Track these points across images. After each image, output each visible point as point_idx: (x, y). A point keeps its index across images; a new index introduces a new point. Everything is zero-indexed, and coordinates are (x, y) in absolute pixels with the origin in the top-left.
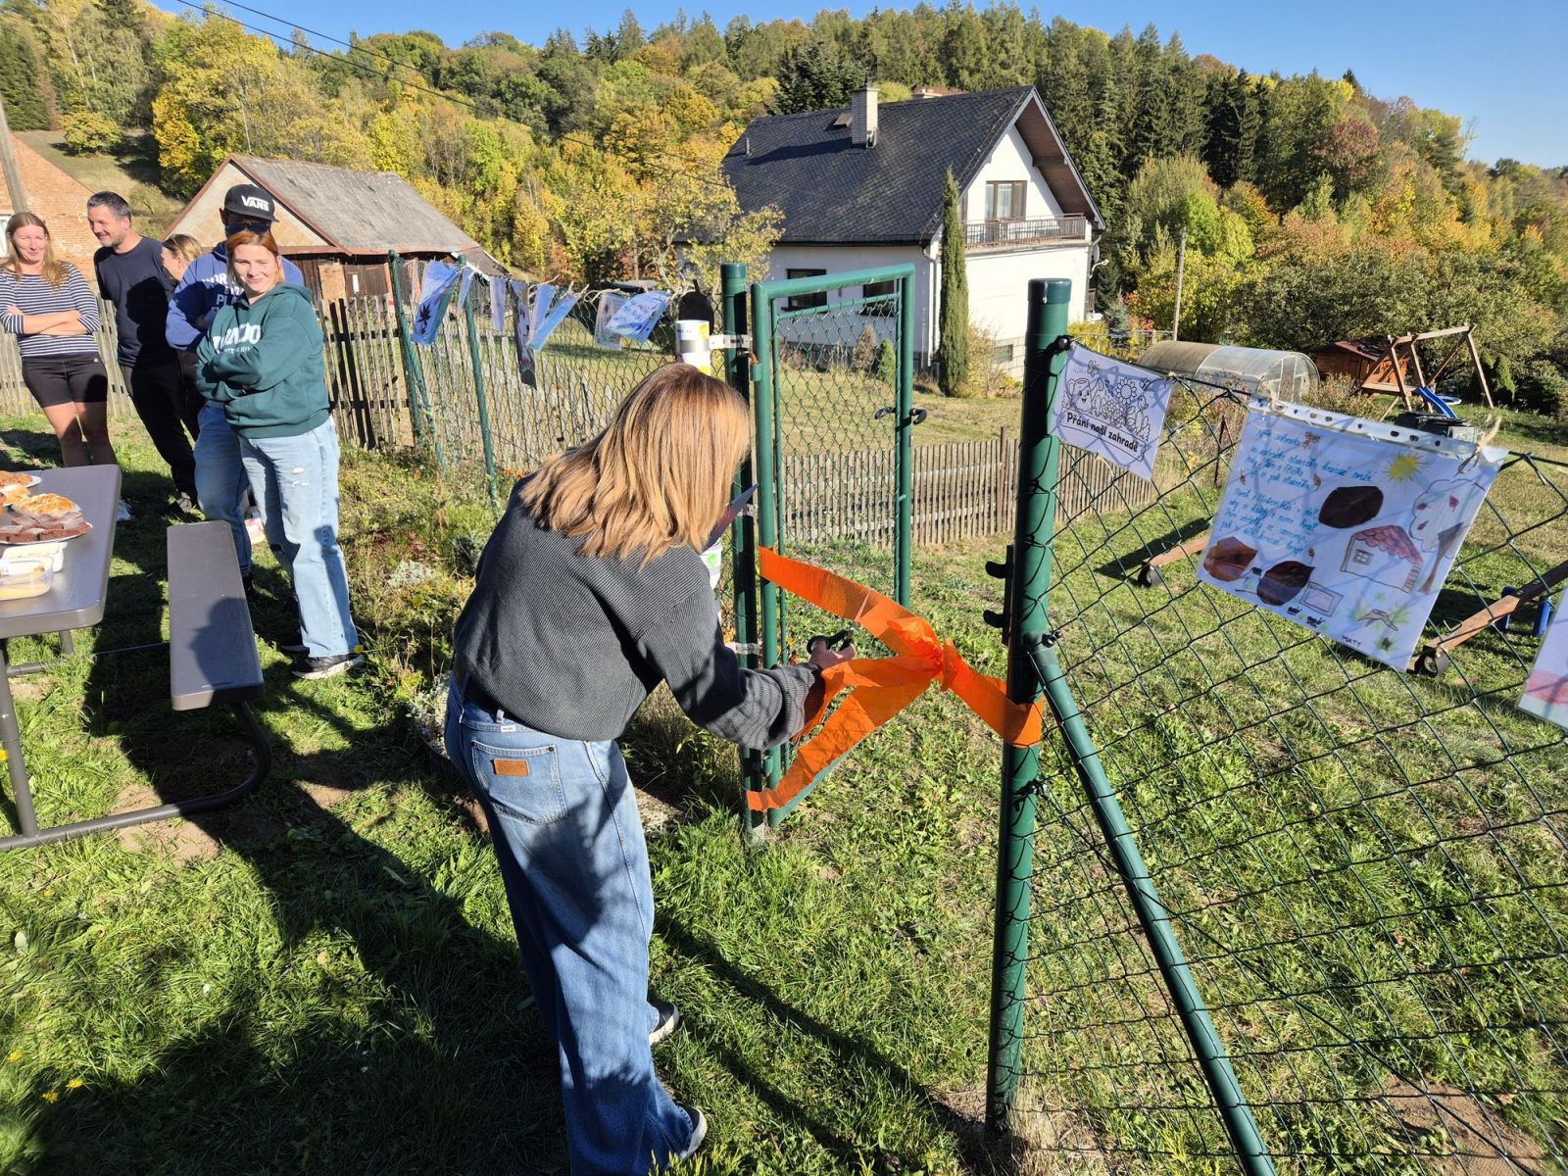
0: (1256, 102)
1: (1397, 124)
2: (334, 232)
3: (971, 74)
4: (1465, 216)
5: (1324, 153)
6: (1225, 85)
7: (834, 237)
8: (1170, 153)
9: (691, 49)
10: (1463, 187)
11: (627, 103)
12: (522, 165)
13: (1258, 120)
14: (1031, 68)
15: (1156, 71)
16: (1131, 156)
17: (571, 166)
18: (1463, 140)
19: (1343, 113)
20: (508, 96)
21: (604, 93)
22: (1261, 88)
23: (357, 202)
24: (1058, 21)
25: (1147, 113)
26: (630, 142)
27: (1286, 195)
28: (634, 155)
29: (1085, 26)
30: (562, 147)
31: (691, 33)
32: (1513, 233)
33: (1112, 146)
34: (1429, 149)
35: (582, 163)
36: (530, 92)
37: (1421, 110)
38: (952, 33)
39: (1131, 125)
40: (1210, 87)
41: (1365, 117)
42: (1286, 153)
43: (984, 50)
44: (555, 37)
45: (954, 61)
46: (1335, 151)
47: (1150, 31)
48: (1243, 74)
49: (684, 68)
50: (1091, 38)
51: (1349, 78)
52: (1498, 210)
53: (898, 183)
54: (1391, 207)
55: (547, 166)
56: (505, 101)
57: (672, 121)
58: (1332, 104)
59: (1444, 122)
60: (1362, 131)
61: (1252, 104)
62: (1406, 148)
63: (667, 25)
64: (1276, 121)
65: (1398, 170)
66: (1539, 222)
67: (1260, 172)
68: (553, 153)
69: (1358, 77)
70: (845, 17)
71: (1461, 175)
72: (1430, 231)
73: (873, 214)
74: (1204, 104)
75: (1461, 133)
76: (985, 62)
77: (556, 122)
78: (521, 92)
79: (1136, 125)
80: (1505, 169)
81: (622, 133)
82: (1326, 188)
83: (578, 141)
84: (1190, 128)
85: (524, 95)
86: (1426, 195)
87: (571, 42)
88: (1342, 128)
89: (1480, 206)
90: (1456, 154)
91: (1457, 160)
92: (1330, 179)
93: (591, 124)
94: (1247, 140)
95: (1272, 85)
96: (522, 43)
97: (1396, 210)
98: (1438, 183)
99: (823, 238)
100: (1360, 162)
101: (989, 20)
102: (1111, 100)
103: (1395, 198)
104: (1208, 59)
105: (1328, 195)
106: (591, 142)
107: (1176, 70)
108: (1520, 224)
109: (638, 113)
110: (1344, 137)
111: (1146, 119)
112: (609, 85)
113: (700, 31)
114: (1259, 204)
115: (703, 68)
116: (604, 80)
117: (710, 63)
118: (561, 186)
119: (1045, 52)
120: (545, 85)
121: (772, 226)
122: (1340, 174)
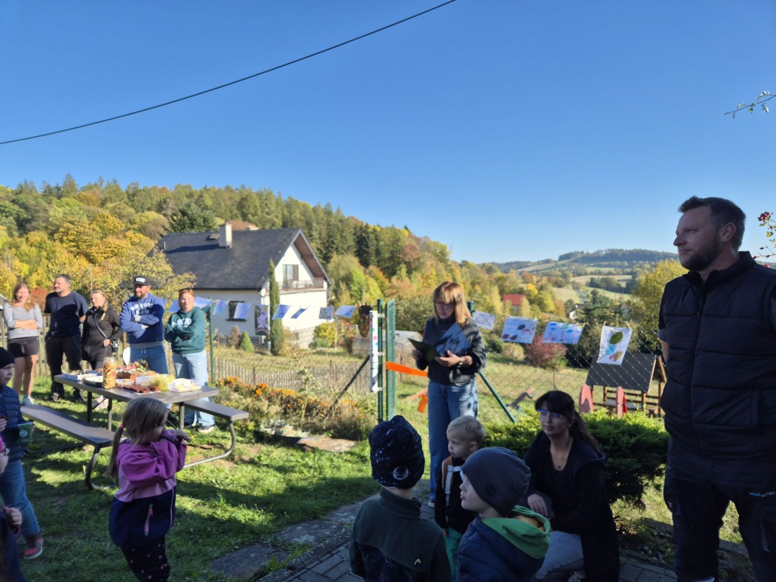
1: (426, 246)
3: (253, 215)
5: (401, 256)
6: (361, 228)
8: (342, 253)
9: (107, 196)
10: (452, 270)
11: (70, 218)
13: (375, 242)
14: (280, 216)
15: (333, 221)
16: (326, 254)
17: (33, 248)
18: (449, 253)
19: (405, 242)
21: (56, 212)
22: (375, 230)
24: (289, 198)
25: (331, 237)
26: (71, 238)
27: (390, 272)
28: (73, 244)
29: (301, 201)
30: (27, 239)
31: (106, 188)
32: (471, 287)
33: (318, 249)
34: (438, 256)
35: (40, 247)
36: (7, 210)
37: (432, 241)
38: (243, 199)
39: (325, 241)
40: (355, 228)
41: (414, 243)
42: (387, 255)
43: (258, 207)
45: (245, 210)
46: (405, 255)
47: (328, 205)
48: (367, 225)
49: (103, 204)
50: (304, 205)
51: (406, 228)
52: (465, 279)
53: (244, 263)
54: (428, 277)
55: (17, 248)
57: (97, 228)
58: (401, 238)
59: (442, 246)
60: (413, 248)
61: (372, 236)
62: (430, 255)
63: (92, 183)
64: (382, 243)
65: (428, 263)
66: (479, 284)
67: (378, 262)
68: (21, 242)
69: (409, 228)
70: (190, 188)
71: (450, 266)
74: (353, 235)
75: (448, 250)
76: (259, 212)
77: (23, 226)
79: (327, 241)
80: (464, 264)
81: (66, 233)
82: (404, 270)
83: (36, 236)
84: (350, 244)
86: (440, 273)
87: (34, 187)
88: (406, 247)
90: (447, 258)
91: (448, 260)
92: (405, 266)
93: (46, 228)
94: (372, 250)
95: (378, 229)
97: (430, 278)
98: (443, 269)
100: (415, 260)
101: (260, 195)
102: (316, 231)
103: (428, 273)
104: (353, 218)
105: (405, 272)
106: (46, 238)
107: (341, 221)
108: (473, 284)
109: (76, 224)
110: (407, 250)
111: (331, 239)
112: (58, 209)
113: (112, 187)
114: (380, 274)
115: (114, 204)
116: (55, 207)
117: (118, 203)
118: (26, 258)
119: (285, 210)
120: (16, 207)
121: (189, 281)
122: (408, 264)
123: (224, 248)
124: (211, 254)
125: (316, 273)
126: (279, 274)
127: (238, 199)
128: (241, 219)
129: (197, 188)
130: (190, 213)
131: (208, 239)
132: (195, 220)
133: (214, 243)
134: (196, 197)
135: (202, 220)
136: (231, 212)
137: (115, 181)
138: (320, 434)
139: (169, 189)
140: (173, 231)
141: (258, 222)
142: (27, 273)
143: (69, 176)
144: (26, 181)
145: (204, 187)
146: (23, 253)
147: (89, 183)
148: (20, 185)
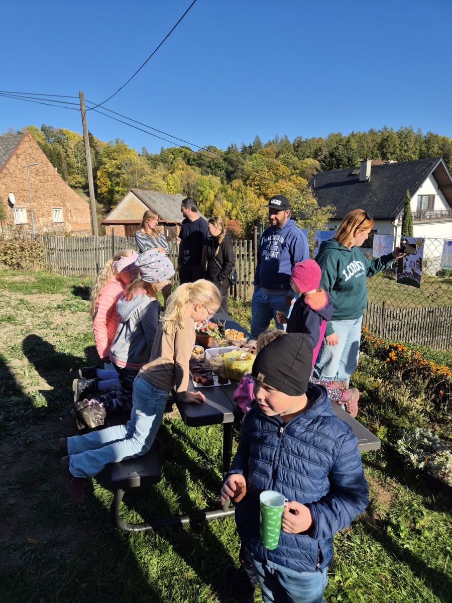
2: (162, 214)
3: (391, 155)
9: (280, 149)
11: (256, 169)
12: (217, 191)
14: (418, 152)
17: (234, 191)
20: (213, 167)
21: (248, 165)
23: (169, 204)
24: (429, 133)
26: (256, 183)
28: (257, 187)
29: (441, 135)
30: (231, 185)
31: (280, 143)
35: (238, 190)
36: (221, 166)
38: (384, 140)
43: (397, 145)
44: (230, 146)
45: (385, 150)
49: (277, 156)
50: (444, 138)
53: (380, 195)
55: (226, 191)
56: (212, 169)
57: (273, 175)
63: (271, 141)
68: (228, 187)
70: (341, 135)
76: (398, 150)
77: (229, 176)
78: (217, 166)
81: (253, 180)
83: (237, 183)
85: (219, 167)
87: (236, 148)
93: (242, 176)
96: (219, 149)
101: (400, 135)
106: (242, 184)
109: (260, 172)
112: (250, 162)
113: (284, 142)
115: (284, 155)
116: (248, 161)
117: (287, 154)
118: (230, 198)
119: (424, 146)
120: (226, 163)
121: (331, 213)
123: (364, 182)
126: (414, 204)
130: (337, 154)
131: (350, 175)
132: (341, 160)
133: (355, 178)
134: (344, 142)
135: (347, 160)
136: (373, 152)
137: (286, 137)
139: (324, 139)
140: (323, 171)
142: (231, 209)
143: (257, 137)
144: (232, 144)
145: (351, 133)
146: (229, 195)
148: (229, 148)
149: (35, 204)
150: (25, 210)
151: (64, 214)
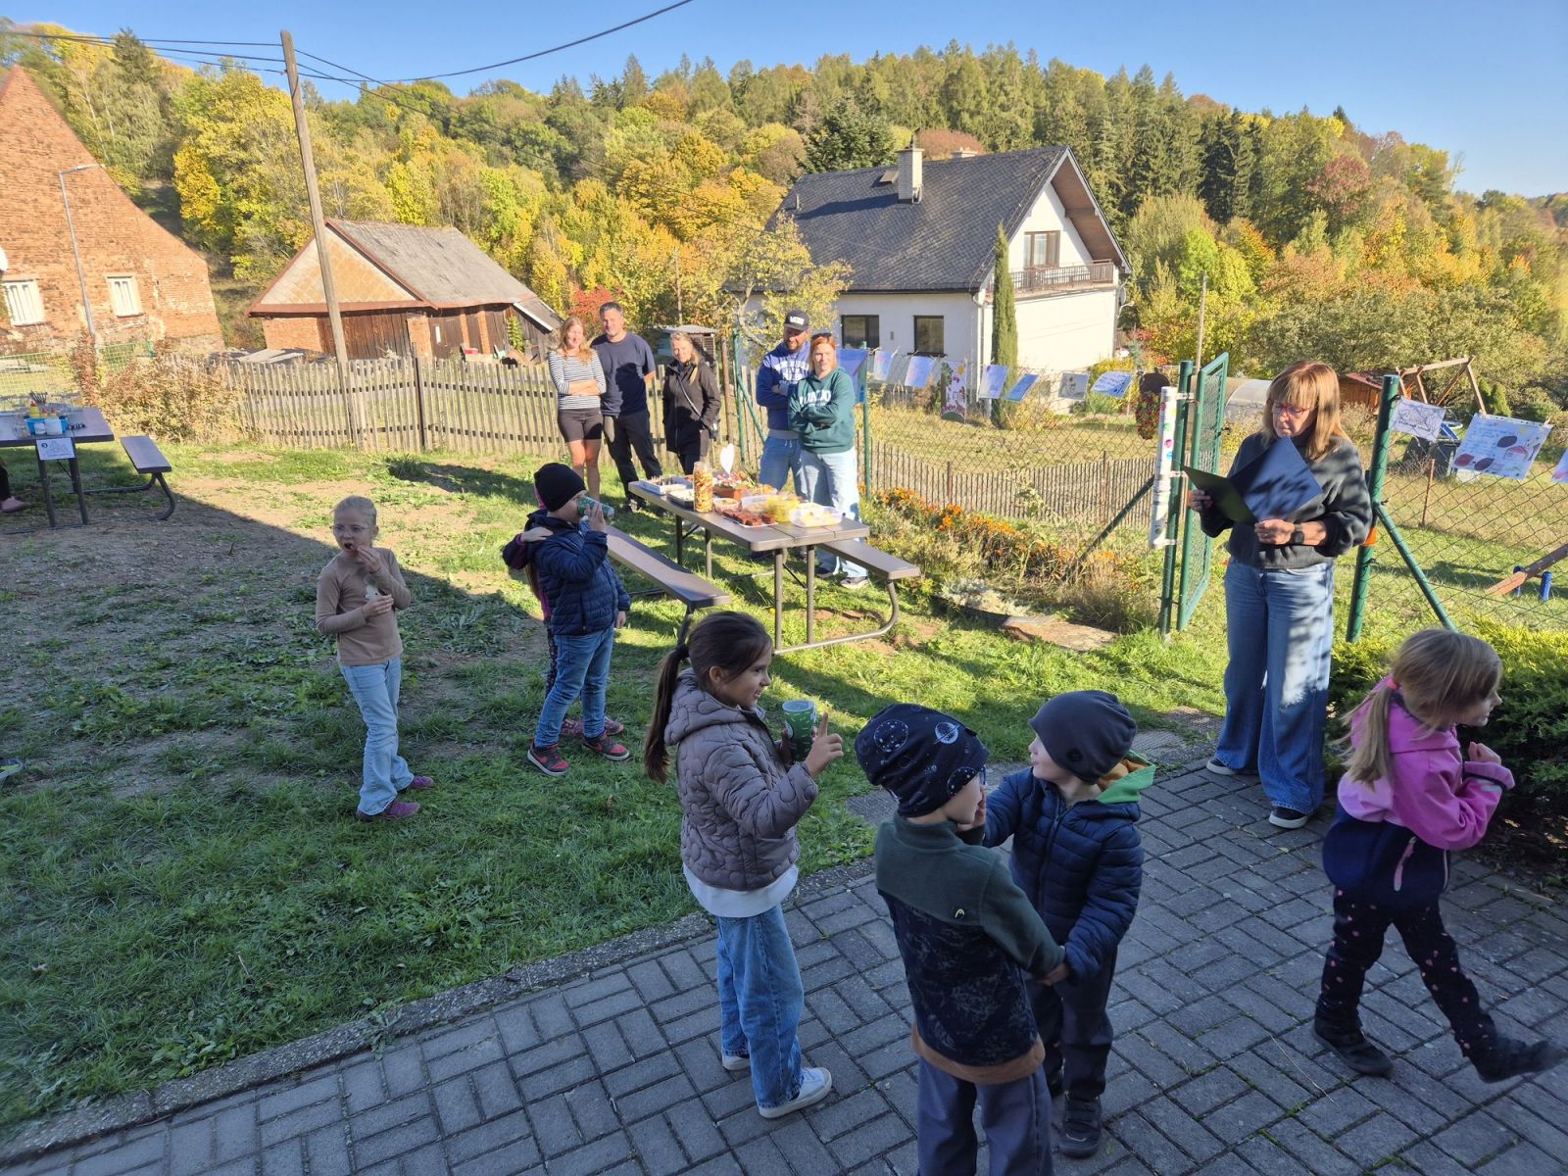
0: (1250, 140)
1: (1386, 158)
2: (420, 287)
3: (972, 115)
4: (1455, 248)
5: (1316, 189)
6: (1219, 124)
7: (887, 286)
8: (1167, 191)
9: (697, 96)
10: (1452, 219)
11: (639, 150)
12: (537, 212)
13: (1252, 157)
14: (1030, 110)
15: (1152, 111)
16: (1130, 194)
17: (586, 212)
18: (1450, 174)
19: (1334, 149)
20: (519, 144)
21: (614, 141)
22: (1254, 127)
23: (432, 258)
24: (1054, 62)
25: (1145, 152)
26: (643, 188)
27: (1282, 231)
28: (645, 201)
29: (1081, 67)
30: (575, 194)
31: (695, 79)
32: (1501, 262)
33: (1111, 185)
34: (1418, 183)
35: (596, 210)
36: (540, 139)
37: (1409, 144)
38: (951, 76)
39: (1129, 164)
40: (1204, 126)
41: (1356, 153)
42: (1280, 189)
43: (984, 93)
44: (561, 85)
45: (955, 104)
46: (1328, 187)
47: (1145, 71)
48: (1236, 114)
49: (690, 115)
50: (1088, 80)
51: (1339, 115)
52: (1486, 240)
53: (946, 235)
54: (1382, 240)
55: (562, 212)
56: (515, 148)
57: (683, 167)
58: (1324, 141)
59: (1432, 156)
60: (1355, 167)
61: (1246, 143)
62: (1396, 182)
63: (671, 71)
64: (1269, 159)
65: (1388, 204)
66: (1526, 252)
67: (1254, 207)
68: (567, 200)
69: (1348, 114)
70: (847, 62)
71: (1449, 207)
72: (1422, 263)
73: (923, 265)
74: (1199, 143)
75: (1449, 166)
76: (985, 104)
77: (568, 168)
78: (530, 140)
79: (1134, 164)
80: (1491, 201)
81: (634, 180)
82: (1319, 221)
83: (590, 188)
84: (1187, 167)
85: (534, 143)
86: (1416, 228)
87: (578, 90)
88: (1333, 164)
89: (1469, 239)
90: (1444, 187)
91: (1446, 193)
92: (1324, 214)
93: (603, 171)
94: (1242, 178)
95: (1265, 123)
96: (528, 90)
97: (1388, 243)
98: (1428, 215)
99: (876, 287)
100: (1352, 197)
101: (987, 64)
102: (1109, 140)
103: (1386, 231)
104: (1202, 99)
105: (1322, 230)
106: (603, 189)
107: (1171, 110)
108: (1508, 253)
109: (649, 160)
110: (1337, 173)
111: (1144, 158)
112: (618, 132)
113: (705, 77)
114: (1255, 239)
115: (710, 113)
116: (613, 127)
117: (716, 109)
118: (576, 232)
119: (1043, 94)
120: (554, 132)
121: (840, 278)
122: (1332, 208)
123: (908, 201)
124: (883, 215)
125: (1097, 250)
126: (1016, 255)
127: (941, 77)
128: (946, 125)
129: (859, 61)
130: (845, 124)
131: (878, 184)
132: (853, 140)
133: (887, 191)
134: (857, 83)
135: (867, 138)
136: (927, 109)
137: (709, 62)
138: (1049, 613)
139: (806, 70)
140: (813, 167)
141: (981, 130)
142: (581, 259)
143: (633, 60)
144: (564, 78)
145: (873, 56)
146: (572, 223)
147: (666, 72)
148: (557, 87)
149: (61, 268)
150: (33, 287)
151: (141, 294)
